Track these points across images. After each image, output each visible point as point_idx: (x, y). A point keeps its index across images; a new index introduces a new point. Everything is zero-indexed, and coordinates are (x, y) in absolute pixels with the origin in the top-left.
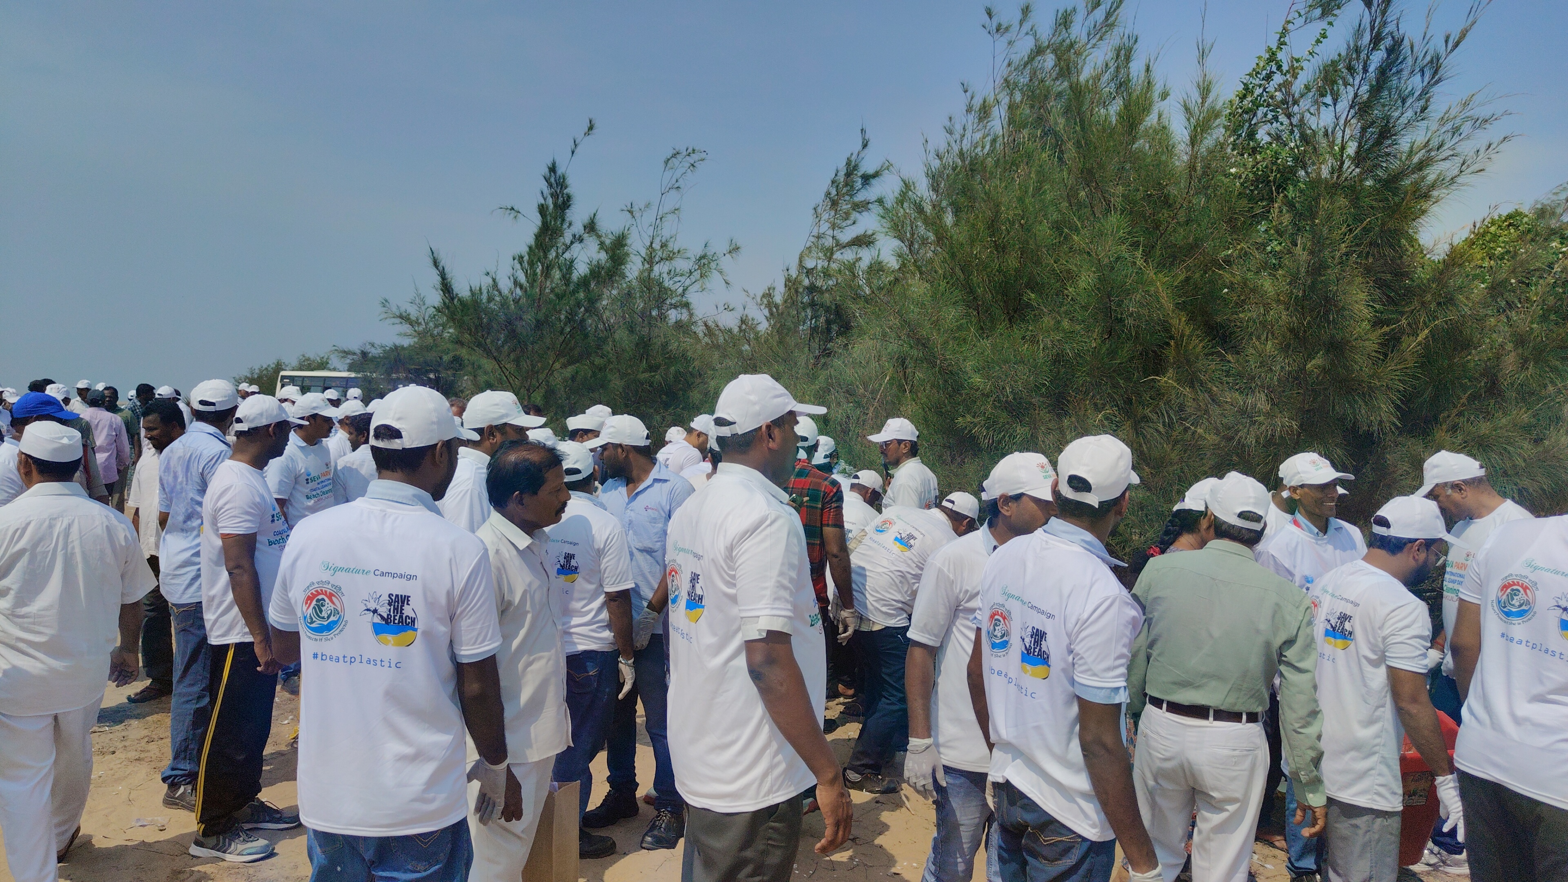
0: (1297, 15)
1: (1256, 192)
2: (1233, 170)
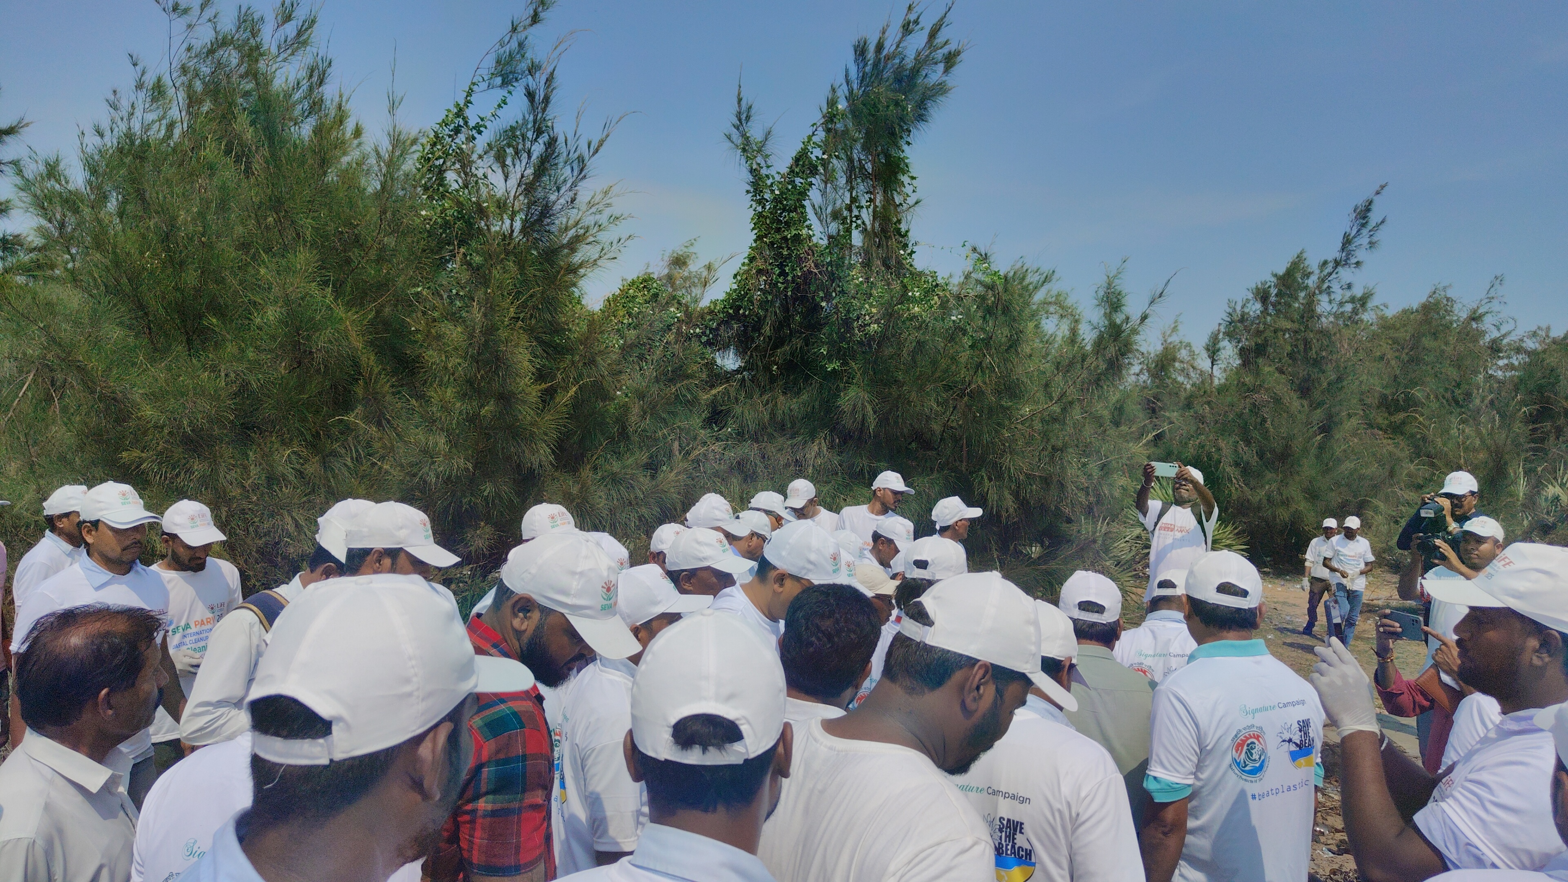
0: (481, 79)
1: (444, 235)
2: (423, 213)
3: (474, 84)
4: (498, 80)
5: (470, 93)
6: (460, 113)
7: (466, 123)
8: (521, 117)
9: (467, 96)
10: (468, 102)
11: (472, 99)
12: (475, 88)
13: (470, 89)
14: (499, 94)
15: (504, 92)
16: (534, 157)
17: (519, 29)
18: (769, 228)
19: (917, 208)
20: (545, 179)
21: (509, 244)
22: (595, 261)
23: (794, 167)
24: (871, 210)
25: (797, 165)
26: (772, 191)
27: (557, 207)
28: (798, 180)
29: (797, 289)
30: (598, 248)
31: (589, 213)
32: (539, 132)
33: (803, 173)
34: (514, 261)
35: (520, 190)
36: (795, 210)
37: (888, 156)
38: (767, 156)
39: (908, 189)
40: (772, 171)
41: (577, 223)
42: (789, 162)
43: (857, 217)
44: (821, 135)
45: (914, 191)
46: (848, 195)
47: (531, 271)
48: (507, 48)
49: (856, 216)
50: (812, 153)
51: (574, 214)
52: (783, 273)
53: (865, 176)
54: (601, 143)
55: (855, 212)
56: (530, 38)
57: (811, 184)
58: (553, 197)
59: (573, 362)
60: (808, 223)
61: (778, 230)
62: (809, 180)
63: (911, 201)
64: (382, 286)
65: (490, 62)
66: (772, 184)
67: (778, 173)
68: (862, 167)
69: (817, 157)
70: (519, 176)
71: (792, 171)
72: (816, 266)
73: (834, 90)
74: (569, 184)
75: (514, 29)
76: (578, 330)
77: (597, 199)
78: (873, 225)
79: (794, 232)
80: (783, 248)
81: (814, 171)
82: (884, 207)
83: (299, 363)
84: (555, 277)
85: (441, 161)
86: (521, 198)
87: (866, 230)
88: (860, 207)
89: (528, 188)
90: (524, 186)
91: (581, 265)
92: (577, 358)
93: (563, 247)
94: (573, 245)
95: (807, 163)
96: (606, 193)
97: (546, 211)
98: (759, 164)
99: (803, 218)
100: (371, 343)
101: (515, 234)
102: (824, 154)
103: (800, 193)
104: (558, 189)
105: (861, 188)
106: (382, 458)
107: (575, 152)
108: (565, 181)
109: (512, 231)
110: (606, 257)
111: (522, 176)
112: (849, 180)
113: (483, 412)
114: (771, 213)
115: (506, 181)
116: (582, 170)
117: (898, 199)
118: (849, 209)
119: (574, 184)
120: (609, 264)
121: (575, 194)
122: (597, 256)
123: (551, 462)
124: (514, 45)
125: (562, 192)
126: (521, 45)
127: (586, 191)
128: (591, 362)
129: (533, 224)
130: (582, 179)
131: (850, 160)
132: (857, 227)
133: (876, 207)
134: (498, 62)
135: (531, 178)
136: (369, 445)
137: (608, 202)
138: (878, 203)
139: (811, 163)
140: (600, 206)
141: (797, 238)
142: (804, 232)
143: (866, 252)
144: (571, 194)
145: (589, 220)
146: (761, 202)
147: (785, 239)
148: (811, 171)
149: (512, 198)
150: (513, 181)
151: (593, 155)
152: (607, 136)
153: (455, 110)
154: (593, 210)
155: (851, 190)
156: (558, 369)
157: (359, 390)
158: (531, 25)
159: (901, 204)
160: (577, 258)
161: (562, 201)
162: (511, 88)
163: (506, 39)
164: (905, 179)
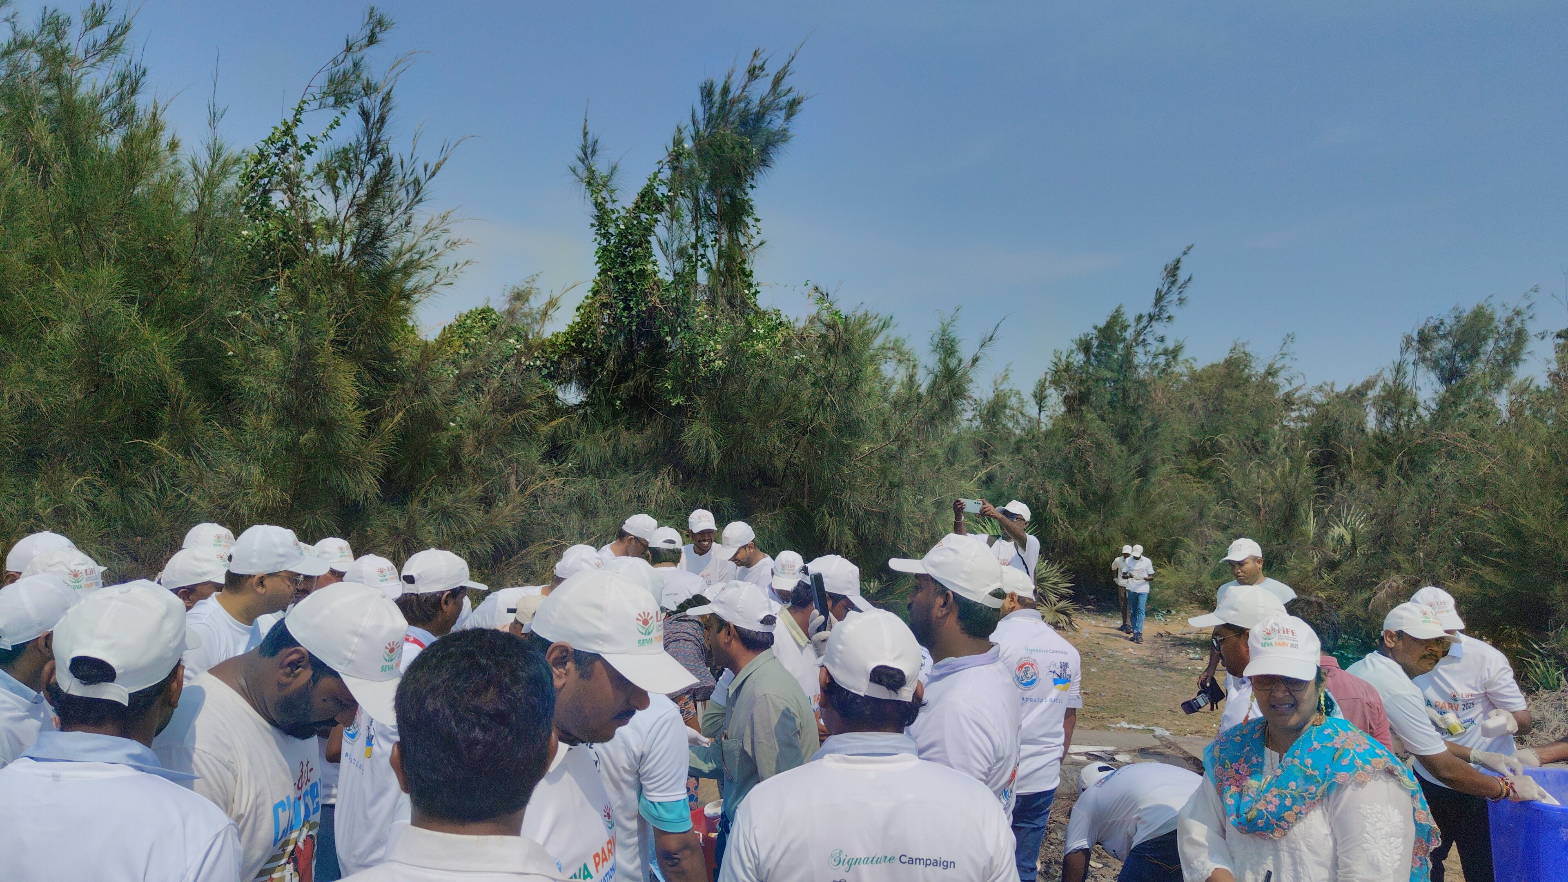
0: (312, 98)
1: (267, 257)
2: (245, 233)
3: (304, 102)
4: (331, 100)
5: (300, 111)
6: (287, 131)
7: (294, 142)
8: (355, 139)
9: (296, 115)
10: (297, 121)
11: (302, 118)
12: (305, 106)
13: (300, 107)
14: (332, 114)
15: (335, 113)
16: (367, 177)
17: (354, 49)
18: (613, 262)
19: (760, 249)
20: (380, 200)
21: (338, 266)
22: (430, 286)
23: (640, 203)
24: (716, 249)
25: (643, 201)
26: (617, 226)
27: (391, 230)
28: (643, 216)
29: (642, 323)
30: (434, 274)
31: (425, 238)
32: (373, 152)
33: (649, 209)
34: (343, 285)
35: (351, 212)
36: (640, 245)
37: (733, 197)
38: (613, 191)
39: (752, 231)
40: (617, 206)
41: (411, 249)
42: (635, 197)
43: (703, 256)
44: (666, 173)
45: (758, 233)
46: (694, 233)
47: (361, 294)
48: (341, 68)
49: (701, 255)
50: (657, 190)
51: (409, 238)
52: (627, 308)
53: (711, 217)
54: (438, 167)
55: (701, 251)
56: (366, 59)
57: (656, 221)
58: (386, 220)
59: (404, 390)
60: (653, 258)
61: (623, 265)
62: (655, 216)
63: (755, 242)
64: (196, 307)
65: (322, 81)
66: (617, 218)
67: (624, 208)
68: (707, 207)
69: (663, 194)
70: (350, 196)
71: (637, 207)
72: (662, 301)
73: (680, 131)
74: (403, 207)
75: (349, 49)
76: (409, 358)
77: (434, 224)
78: (718, 264)
79: (639, 267)
80: (628, 283)
81: (659, 208)
82: (729, 246)
83: (97, 386)
84: (387, 301)
85: (266, 180)
86: (353, 219)
87: (711, 268)
88: (705, 246)
89: (361, 209)
90: (355, 208)
91: (415, 290)
92: (408, 385)
93: (396, 271)
94: (408, 269)
95: (652, 199)
96: (444, 218)
97: (379, 234)
98: (604, 198)
99: (649, 253)
100: (183, 367)
101: (345, 256)
102: (669, 191)
103: (646, 229)
104: (392, 212)
105: (707, 227)
106: (189, 489)
107: (411, 174)
108: (400, 204)
109: (342, 253)
110: (442, 282)
111: (354, 197)
112: (695, 219)
113: (302, 439)
114: (616, 247)
115: (336, 201)
116: (417, 193)
117: (743, 240)
118: (694, 247)
119: (409, 207)
120: (445, 290)
121: (410, 217)
122: (432, 281)
123: (377, 494)
124: (349, 64)
125: (396, 215)
126: (356, 65)
127: (422, 216)
128: (424, 390)
129: (363, 247)
130: (418, 202)
131: (696, 200)
132: (702, 266)
133: (720, 247)
134: (331, 81)
135: (364, 199)
136: (175, 475)
137: (446, 227)
138: (723, 243)
139: (656, 200)
140: (437, 232)
141: (642, 274)
142: (650, 267)
143: (712, 290)
144: (406, 217)
145: (424, 245)
146: (606, 236)
147: (630, 273)
148: (657, 208)
149: (342, 218)
150: (344, 202)
151: (430, 178)
152: (445, 159)
153: (283, 128)
154: (430, 235)
155: (697, 229)
156: (388, 397)
157: (165, 416)
158: (368, 46)
159: (745, 245)
160: (410, 284)
161: (396, 224)
162: (343, 109)
163: (341, 58)
164: (750, 221)
